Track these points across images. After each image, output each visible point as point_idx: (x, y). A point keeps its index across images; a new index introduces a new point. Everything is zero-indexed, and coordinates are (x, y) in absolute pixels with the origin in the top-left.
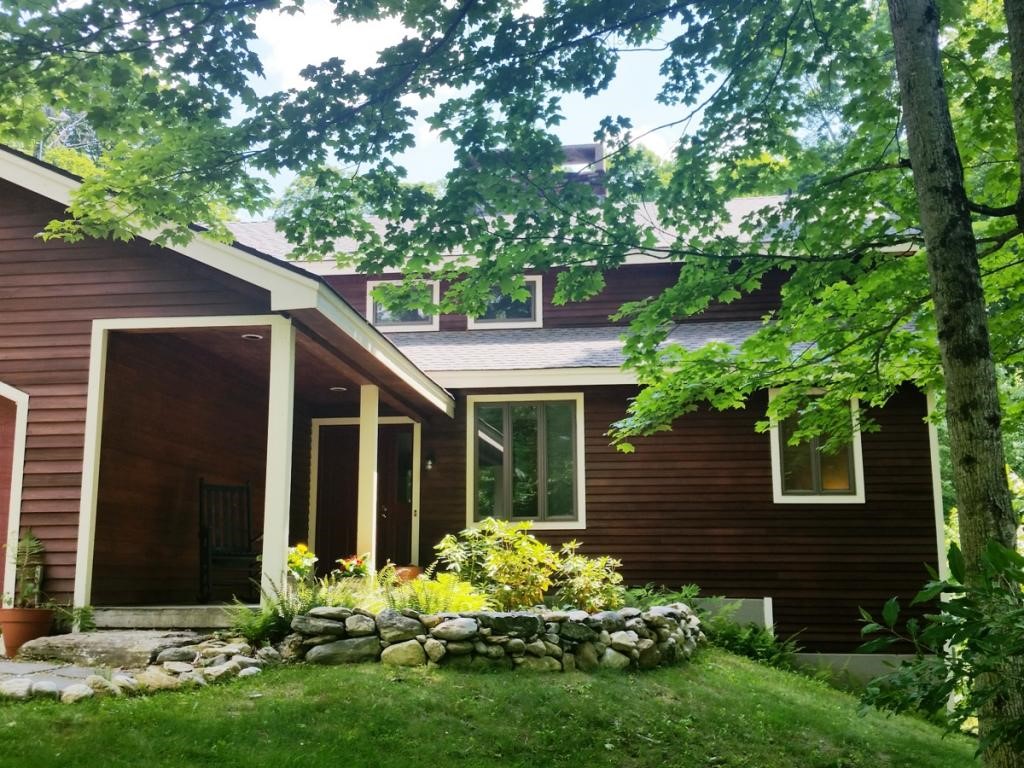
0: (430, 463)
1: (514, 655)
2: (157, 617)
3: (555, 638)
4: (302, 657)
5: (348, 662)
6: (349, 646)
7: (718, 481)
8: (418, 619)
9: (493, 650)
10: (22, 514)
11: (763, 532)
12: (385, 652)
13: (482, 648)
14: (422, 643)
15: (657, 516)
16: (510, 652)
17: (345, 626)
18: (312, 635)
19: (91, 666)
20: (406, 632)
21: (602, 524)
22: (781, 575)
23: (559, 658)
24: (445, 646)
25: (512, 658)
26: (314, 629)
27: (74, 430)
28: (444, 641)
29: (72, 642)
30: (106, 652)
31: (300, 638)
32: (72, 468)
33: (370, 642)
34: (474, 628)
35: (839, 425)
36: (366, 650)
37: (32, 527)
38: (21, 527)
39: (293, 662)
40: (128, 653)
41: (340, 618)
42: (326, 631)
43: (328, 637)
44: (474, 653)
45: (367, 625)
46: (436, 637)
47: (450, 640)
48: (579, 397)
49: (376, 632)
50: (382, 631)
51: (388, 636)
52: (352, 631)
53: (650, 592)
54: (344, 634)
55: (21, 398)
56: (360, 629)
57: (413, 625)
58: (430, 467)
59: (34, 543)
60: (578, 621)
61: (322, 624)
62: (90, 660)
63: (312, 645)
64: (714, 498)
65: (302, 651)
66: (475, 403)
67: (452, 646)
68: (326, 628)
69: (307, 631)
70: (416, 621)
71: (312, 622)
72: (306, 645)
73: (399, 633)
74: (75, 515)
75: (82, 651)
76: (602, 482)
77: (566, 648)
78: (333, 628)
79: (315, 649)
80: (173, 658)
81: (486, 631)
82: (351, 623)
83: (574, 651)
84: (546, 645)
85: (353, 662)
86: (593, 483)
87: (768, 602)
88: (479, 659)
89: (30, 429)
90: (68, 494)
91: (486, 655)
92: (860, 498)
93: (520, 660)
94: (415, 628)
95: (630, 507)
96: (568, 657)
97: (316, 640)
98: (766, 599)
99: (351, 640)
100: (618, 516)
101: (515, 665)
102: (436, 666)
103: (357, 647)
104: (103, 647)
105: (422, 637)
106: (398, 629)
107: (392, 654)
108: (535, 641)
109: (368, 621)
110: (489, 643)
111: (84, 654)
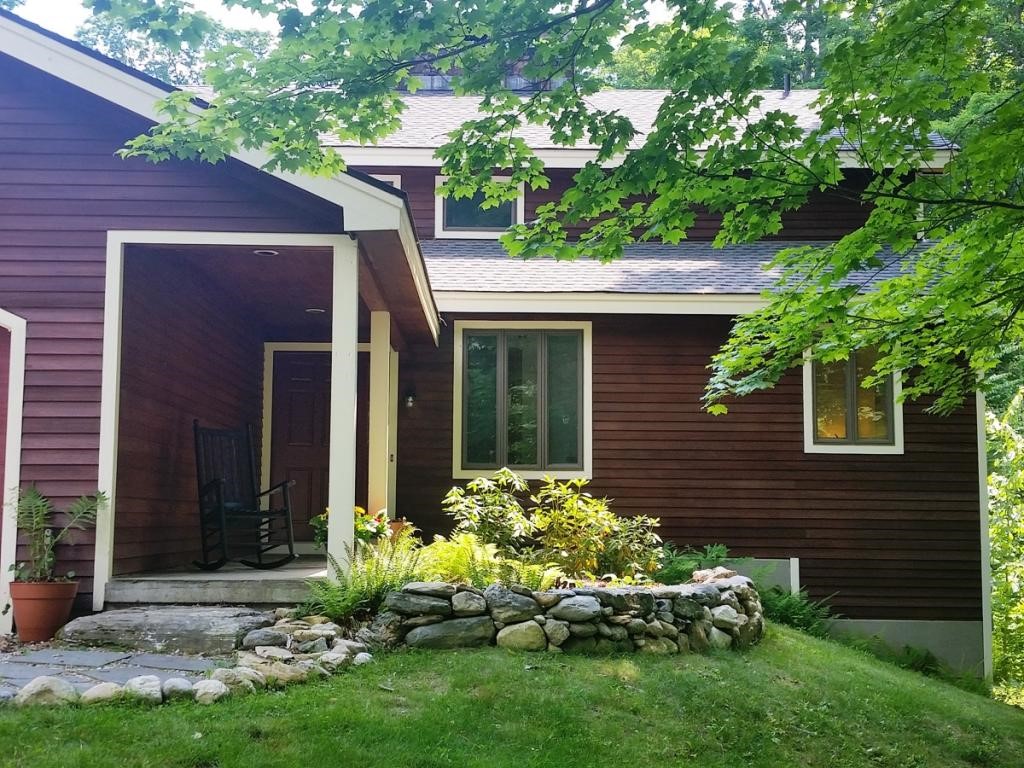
0: (411, 399)
1: (636, 637)
2: (201, 590)
3: (670, 617)
4: (401, 639)
5: (460, 646)
6: (460, 628)
7: (745, 427)
8: (531, 596)
9: (619, 632)
10: (21, 466)
11: (791, 485)
12: (501, 634)
13: (606, 630)
14: (542, 625)
15: (675, 465)
16: (633, 634)
17: (451, 604)
18: (415, 614)
19: (162, 652)
20: (523, 612)
21: (612, 474)
22: (809, 534)
23: (674, 639)
24: (569, 628)
25: (633, 640)
26: (417, 608)
27: (89, 365)
28: (566, 623)
29: (131, 624)
30: (178, 636)
31: (398, 618)
32: (87, 412)
33: (483, 624)
34: (598, 608)
35: (950, 383)
36: (480, 632)
37: (36, 481)
38: (21, 481)
39: (394, 645)
40: (206, 636)
41: (444, 595)
42: (433, 611)
43: (434, 618)
44: (599, 636)
45: (476, 605)
46: (556, 618)
47: (572, 622)
48: (587, 327)
49: (488, 611)
50: (496, 611)
51: (502, 616)
52: (461, 611)
53: (675, 552)
54: (451, 614)
55: (16, 326)
56: (471, 608)
57: (528, 604)
58: (411, 404)
59: (39, 503)
60: (688, 597)
61: (426, 602)
62: (159, 646)
63: (415, 626)
64: (738, 446)
65: (402, 632)
66: (464, 330)
67: (577, 628)
68: (433, 606)
69: (408, 610)
70: (531, 600)
71: (413, 599)
72: (405, 626)
73: (515, 613)
74: (92, 468)
75: (146, 635)
76: (613, 426)
77: (681, 628)
78: (441, 607)
79: (418, 630)
80: (264, 642)
81: (608, 610)
82: (459, 602)
83: (687, 630)
84: (662, 625)
85: (466, 646)
86: (600, 426)
87: (795, 563)
88: (603, 642)
89: (28, 363)
90: (83, 442)
91: (610, 638)
92: (898, 448)
93: (642, 642)
94: (532, 607)
95: (643, 455)
96: (683, 638)
97: (421, 620)
98: (792, 559)
99: (459, 620)
100: (629, 464)
101: (637, 648)
102: (559, 650)
103: (470, 628)
104: (171, 630)
105: (540, 617)
106: (514, 608)
107: (512, 638)
108: (652, 620)
109: (478, 599)
110: (611, 624)
111: (149, 638)
